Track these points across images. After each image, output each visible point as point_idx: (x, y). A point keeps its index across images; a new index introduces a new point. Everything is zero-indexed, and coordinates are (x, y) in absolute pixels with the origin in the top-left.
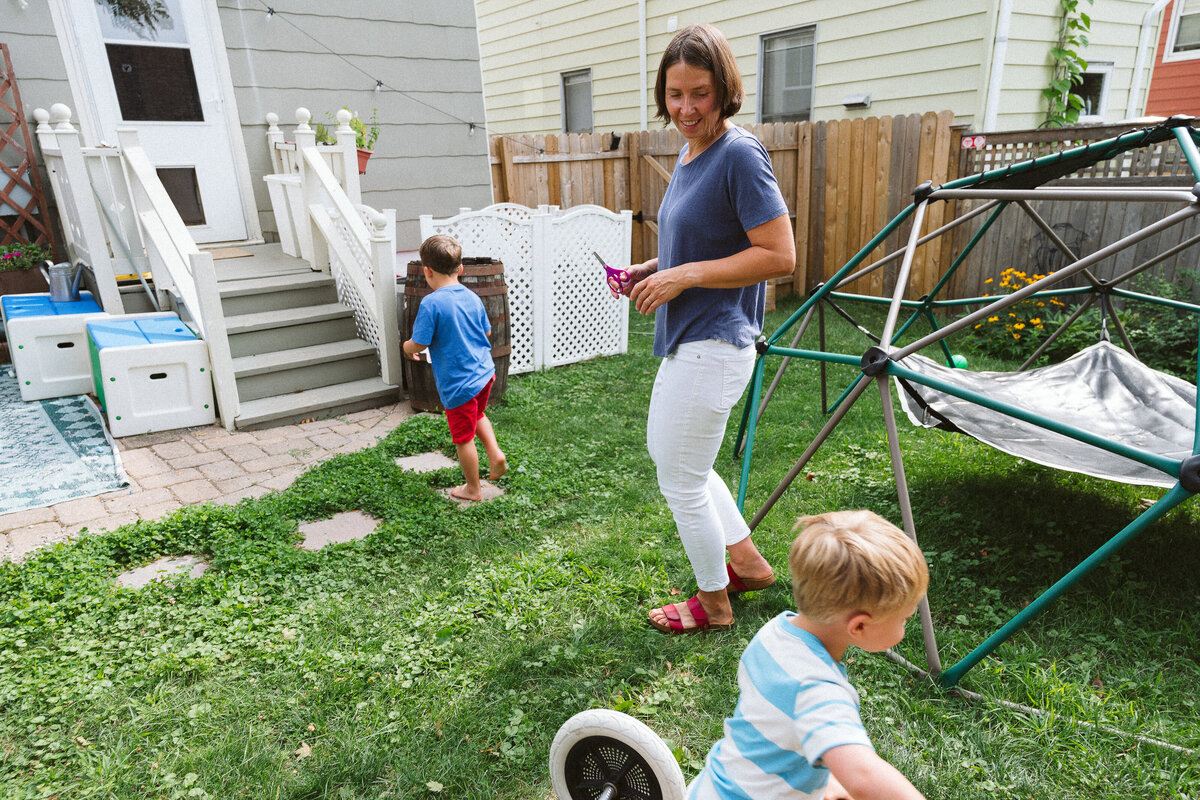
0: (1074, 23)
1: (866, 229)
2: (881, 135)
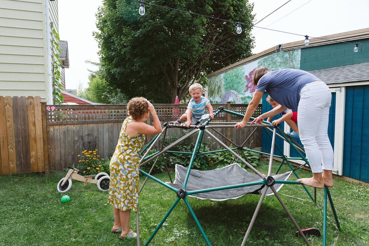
2: (6, 104)
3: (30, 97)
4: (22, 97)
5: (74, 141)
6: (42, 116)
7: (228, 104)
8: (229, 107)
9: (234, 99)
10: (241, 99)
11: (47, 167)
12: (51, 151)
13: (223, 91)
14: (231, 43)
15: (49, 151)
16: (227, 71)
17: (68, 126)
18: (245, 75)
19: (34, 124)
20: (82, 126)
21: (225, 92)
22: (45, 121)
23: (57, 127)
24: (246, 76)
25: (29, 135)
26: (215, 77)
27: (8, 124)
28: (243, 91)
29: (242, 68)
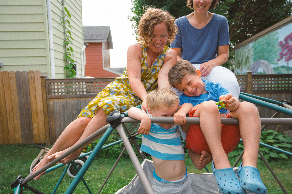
0: (68, 49)
1: (10, 115)
2: (11, 78)
3: (31, 72)
4: (23, 72)
5: (73, 114)
6: (42, 90)
7: (249, 75)
8: (250, 79)
9: (265, 70)
10: (273, 70)
11: (48, 139)
12: (52, 123)
13: (252, 62)
14: (264, 10)
15: (50, 124)
16: (257, 39)
17: (67, 99)
18: (279, 41)
19: (35, 98)
20: (80, 100)
21: (254, 62)
22: (45, 95)
23: (56, 101)
24: (281, 43)
25: (31, 108)
26: (243, 47)
27: (13, 96)
28: (276, 60)
29: (275, 33)
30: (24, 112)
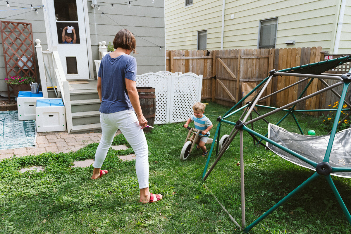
2: (297, 54)
3: (314, 48)
4: (308, 48)
15: (321, 99)
30: (302, 85)
